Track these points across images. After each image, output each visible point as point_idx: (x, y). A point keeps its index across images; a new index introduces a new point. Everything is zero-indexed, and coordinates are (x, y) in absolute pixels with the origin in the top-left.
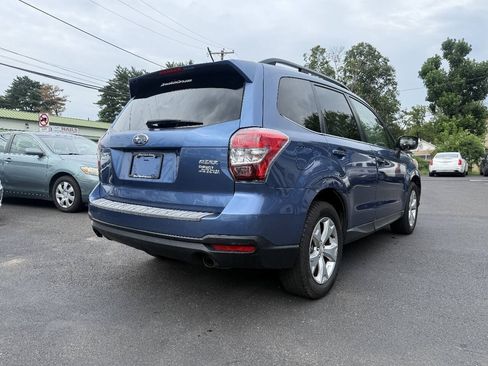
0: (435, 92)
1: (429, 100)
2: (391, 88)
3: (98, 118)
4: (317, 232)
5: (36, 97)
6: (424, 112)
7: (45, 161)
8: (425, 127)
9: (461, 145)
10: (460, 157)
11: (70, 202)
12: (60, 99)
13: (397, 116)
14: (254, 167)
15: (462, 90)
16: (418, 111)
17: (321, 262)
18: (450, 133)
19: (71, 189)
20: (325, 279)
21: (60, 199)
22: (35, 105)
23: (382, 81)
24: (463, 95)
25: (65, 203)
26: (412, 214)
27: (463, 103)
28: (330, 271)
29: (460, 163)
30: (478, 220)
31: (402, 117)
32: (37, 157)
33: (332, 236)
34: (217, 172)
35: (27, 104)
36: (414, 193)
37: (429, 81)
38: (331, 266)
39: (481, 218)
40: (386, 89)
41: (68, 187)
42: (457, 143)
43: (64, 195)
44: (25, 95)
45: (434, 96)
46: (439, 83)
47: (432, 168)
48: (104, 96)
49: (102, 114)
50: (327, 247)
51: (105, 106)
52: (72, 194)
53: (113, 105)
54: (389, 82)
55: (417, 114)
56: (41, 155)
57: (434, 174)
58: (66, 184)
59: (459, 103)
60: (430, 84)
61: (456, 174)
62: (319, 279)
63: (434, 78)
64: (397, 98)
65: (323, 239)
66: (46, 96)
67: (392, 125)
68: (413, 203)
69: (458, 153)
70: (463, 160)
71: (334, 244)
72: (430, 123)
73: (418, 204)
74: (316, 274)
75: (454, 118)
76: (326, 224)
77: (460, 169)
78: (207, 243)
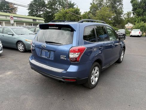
0: (135, 8)
1: (132, 10)
2: (121, 6)
3: (28, 14)
4: (93, 72)
5: (8, 7)
6: (131, 14)
7: (14, 37)
8: (131, 18)
9: (141, 27)
10: (140, 31)
11: (23, 49)
12: (15, 8)
13: (122, 16)
14: (76, 58)
15: (143, 8)
16: (129, 13)
17: (94, 78)
18: (138, 23)
19: (23, 46)
20: (95, 83)
21: (20, 48)
22: (8, 9)
23: (118, 4)
24: (144, 9)
25: (21, 50)
26: (122, 57)
27: (143, 12)
28: (96, 80)
29: (140, 33)
30: (141, 57)
31: (123, 16)
32: (12, 35)
33: (98, 71)
34: (66, 59)
35: (5, 9)
36: (123, 51)
37: (133, 4)
38: (97, 79)
39: (142, 56)
40: (119, 7)
41: (22, 45)
42: (140, 26)
43: (21, 47)
44: (4, 6)
45: (134, 10)
46: (136, 5)
47: (131, 34)
48: (30, 7)
49: (29, 13)
50: (96, 74)
51: (30, 10)
52: (23, 47)
53: (33, 10)
54: (121, 4)
55: (129, 14)
56: (13, 35)
57: (131, 36)
58: (21, 44)
59: (142, 12)
60: (133, 5)
61: (138, 36)
62: (93, 83)
63: (135, 3)
64: (123, 10)
65: (95, 72)
66: (11, 7)
67: (120, 18)
68: (123, 54)
69: (140, 30)
70: (141, 32)
71: (98, 73)
72: (133, 17)
73: (124, 54)
74: (92, 82)
75: (140, 17)
76: (96, 68)
77: (139, 35)
78: (63, 78)
